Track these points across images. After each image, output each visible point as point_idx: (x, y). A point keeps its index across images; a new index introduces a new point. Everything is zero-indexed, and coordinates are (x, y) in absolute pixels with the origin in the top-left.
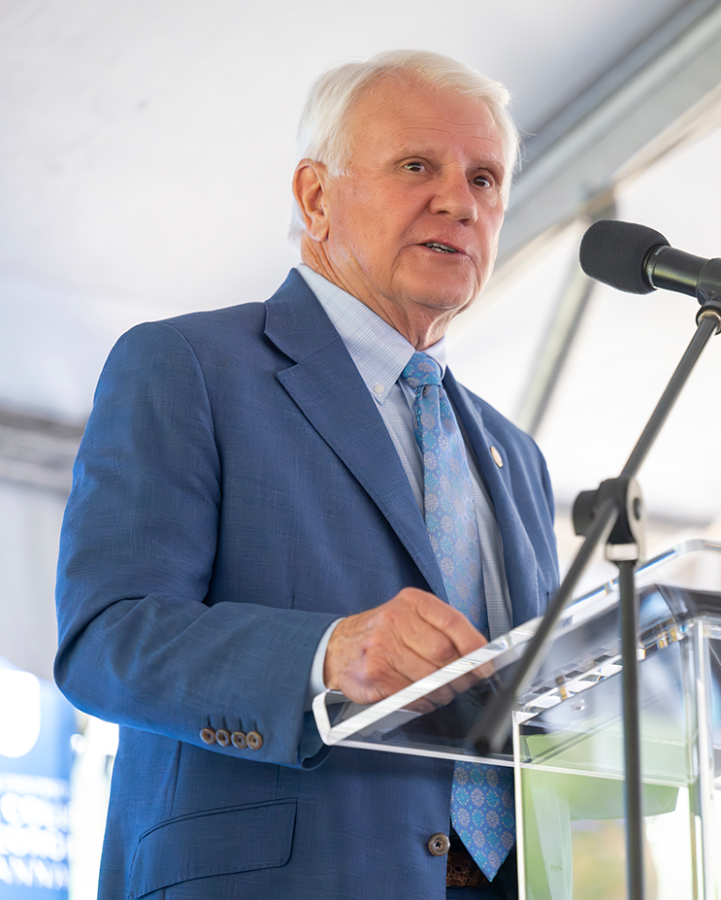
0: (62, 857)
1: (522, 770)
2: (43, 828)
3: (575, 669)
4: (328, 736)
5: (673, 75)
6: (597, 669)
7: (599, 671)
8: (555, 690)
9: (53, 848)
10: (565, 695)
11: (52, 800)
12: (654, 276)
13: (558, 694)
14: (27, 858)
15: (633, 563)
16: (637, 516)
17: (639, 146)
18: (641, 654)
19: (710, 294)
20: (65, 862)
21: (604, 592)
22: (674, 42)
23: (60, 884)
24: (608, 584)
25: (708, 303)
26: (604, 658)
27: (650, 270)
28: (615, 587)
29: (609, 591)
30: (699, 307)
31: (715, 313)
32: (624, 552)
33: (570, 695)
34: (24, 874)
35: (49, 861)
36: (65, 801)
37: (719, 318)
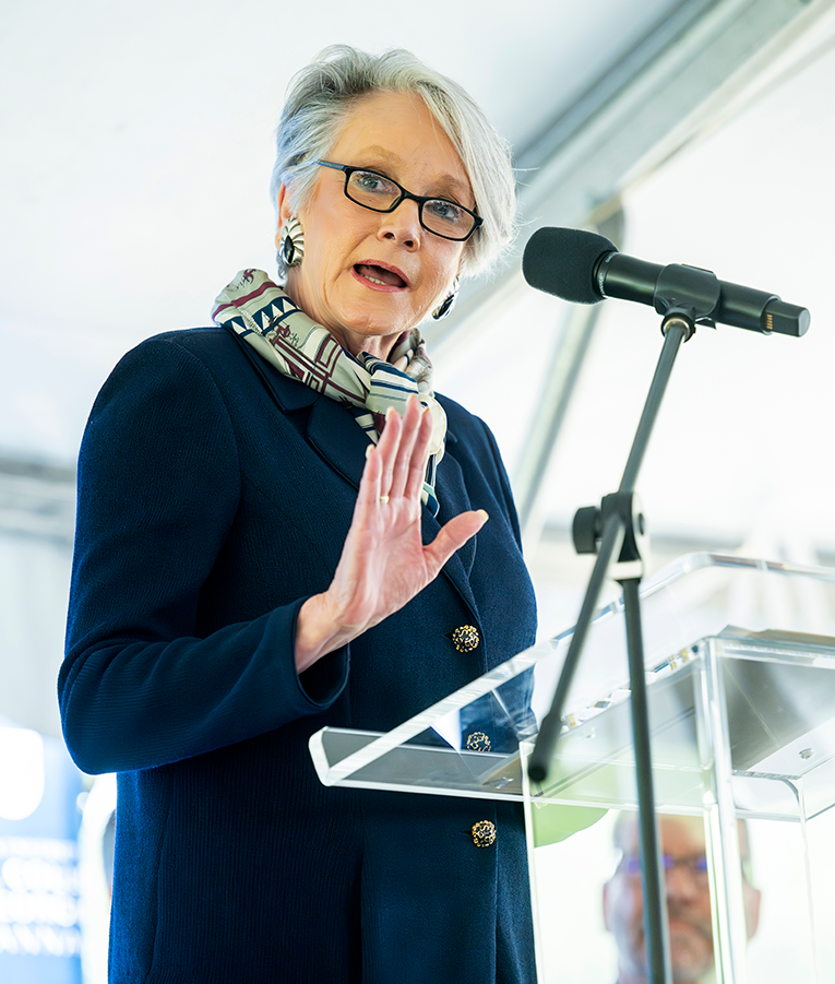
0: (72, 923)
1: (532, 804)
2: (50, 893)
4: (327, 777)
9: (63, 914)
10: (574, 724)
11: (60, 864)
12: (605, 284)
14: (33, 925)
15: (638, 581)
16: (642, 532)
17: (645, 148)
20: (77, 927)
21: (610, 613)
23: (72, 951)
24: (614, 604)
27: (601, 278)
28: (621, 607)
29: (616, 611)
30: (662, 317)
31: (680, 321)
32: (629, 570)
33: (579, 723)
34: (30, 943)
35: (58, 928)
36: (74, 863)
37: (687, 325)
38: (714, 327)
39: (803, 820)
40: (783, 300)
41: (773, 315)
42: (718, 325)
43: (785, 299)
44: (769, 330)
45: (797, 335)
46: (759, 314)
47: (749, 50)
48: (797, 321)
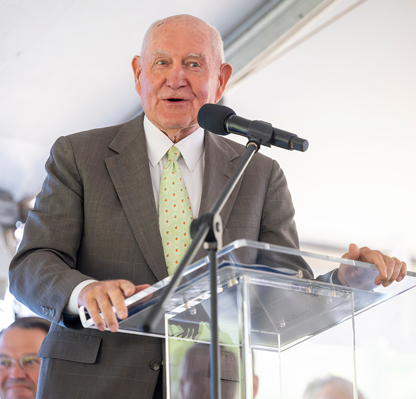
1: (169, 339)
3: (192, 296)
4: (85, 324)
5: (248, 44)
6: (202, 296)
7: (203, 297)
8: (184, 305)
12: (229, 127)
13: (184, 307)
18: (220, 289)
19: (253, 135)
22: (249, 29)
25: (252, 139)
26: (204, 291)
27: (227, 125)
30: (248, 141)
31: (254, 144)
37: (256, 145)
38: (270, 147)
39: (279, 351)
40: (299, 137)
41: (294, 143)
42: (272, 146)
43: (299, 136)
44: (291, 149)
45: (302, 151)
46: (287, 141)
47: (277, 36)
48: (302, 146)
